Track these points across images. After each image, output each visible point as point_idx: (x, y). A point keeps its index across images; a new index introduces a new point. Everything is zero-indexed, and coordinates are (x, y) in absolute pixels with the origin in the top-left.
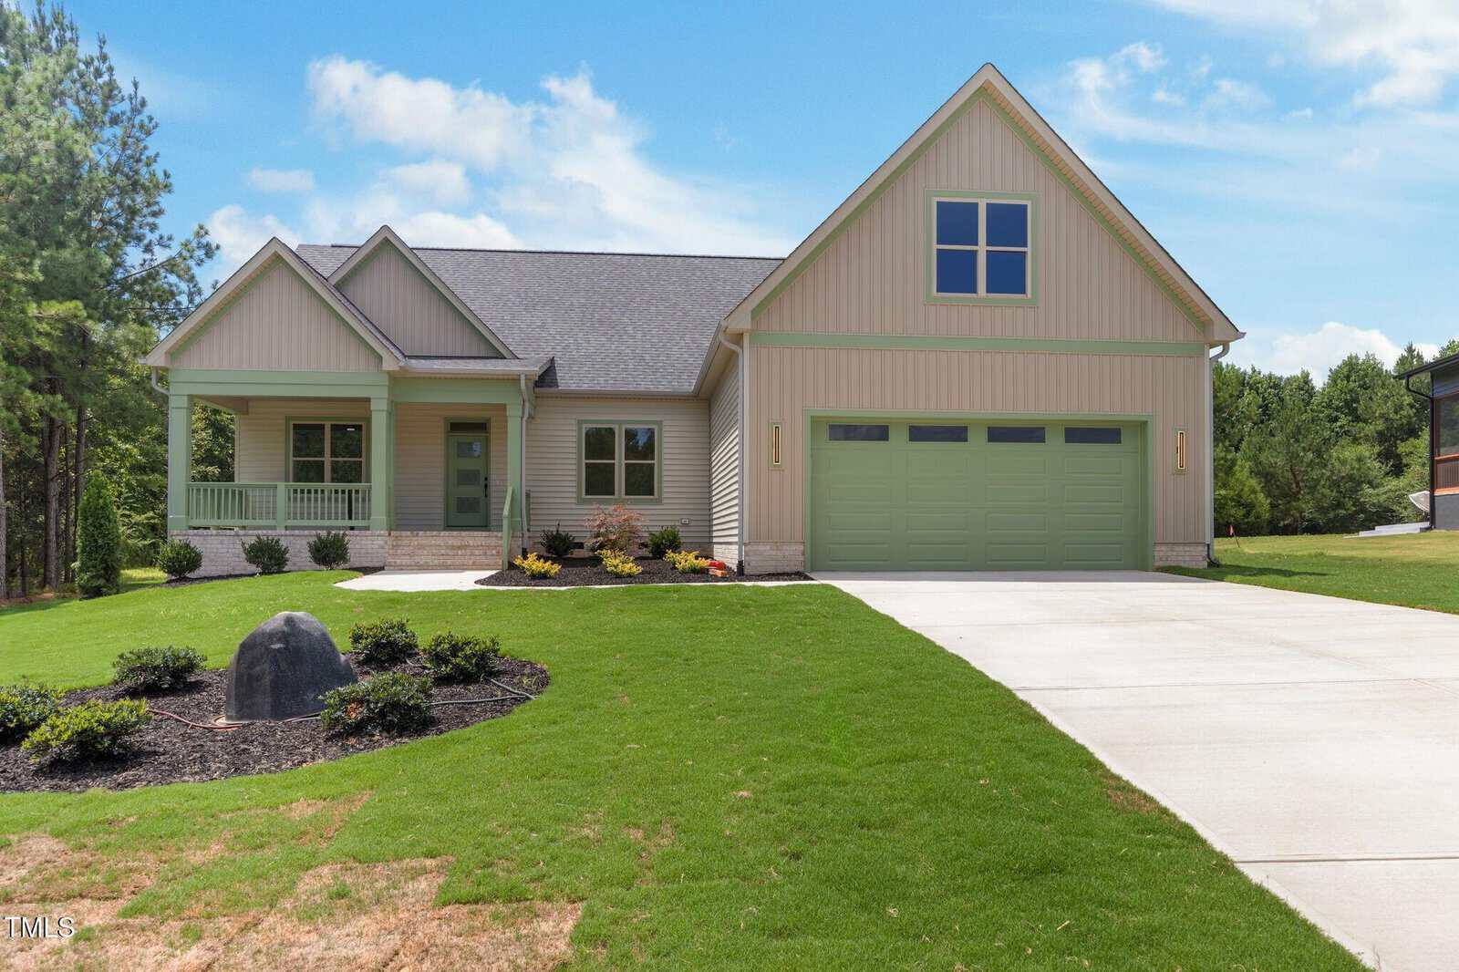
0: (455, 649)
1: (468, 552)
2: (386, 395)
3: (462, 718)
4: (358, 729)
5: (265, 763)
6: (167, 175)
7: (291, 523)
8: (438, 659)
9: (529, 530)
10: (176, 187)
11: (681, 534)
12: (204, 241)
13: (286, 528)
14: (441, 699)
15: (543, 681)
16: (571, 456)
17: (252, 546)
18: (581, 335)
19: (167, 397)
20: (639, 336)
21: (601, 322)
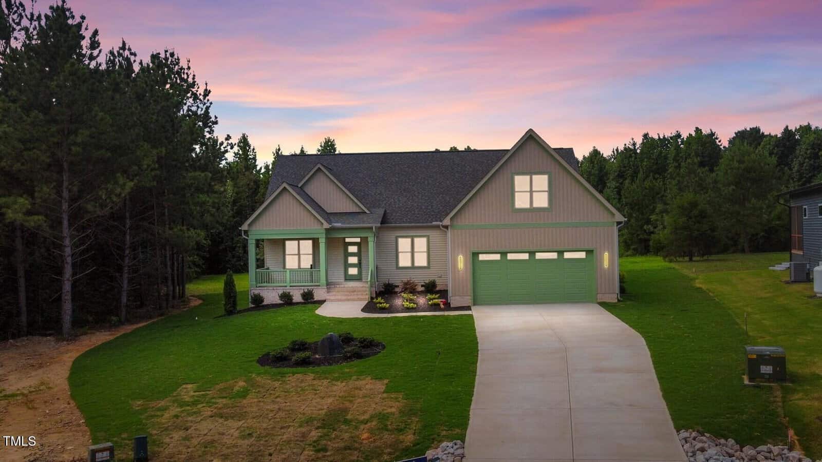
0: (365, 340)
1: (355, 293)
2: (324, 236)
3: (368, 356)
4: (350, 358)
5: (334, 364)
6: (216, 118)
7: (292, 284)
8: (361, 342)
9: (377, 281)
10: (219, 122)
11: (437, 281)
12: (230, 142)
13: (290, 286)
14: (364, 352)
15: (384, 347)
16: (393, 264)
17: (281, 294)
18: (396, 197)
19: (247, 240)
20: (420, 197)
21: (404, 190)
